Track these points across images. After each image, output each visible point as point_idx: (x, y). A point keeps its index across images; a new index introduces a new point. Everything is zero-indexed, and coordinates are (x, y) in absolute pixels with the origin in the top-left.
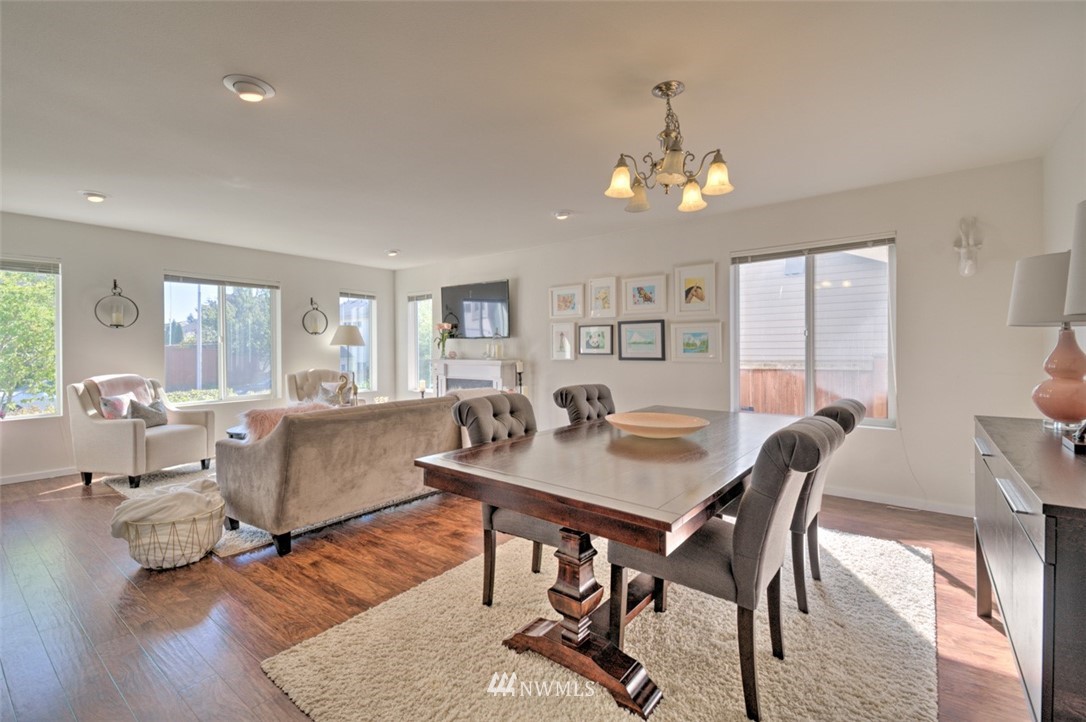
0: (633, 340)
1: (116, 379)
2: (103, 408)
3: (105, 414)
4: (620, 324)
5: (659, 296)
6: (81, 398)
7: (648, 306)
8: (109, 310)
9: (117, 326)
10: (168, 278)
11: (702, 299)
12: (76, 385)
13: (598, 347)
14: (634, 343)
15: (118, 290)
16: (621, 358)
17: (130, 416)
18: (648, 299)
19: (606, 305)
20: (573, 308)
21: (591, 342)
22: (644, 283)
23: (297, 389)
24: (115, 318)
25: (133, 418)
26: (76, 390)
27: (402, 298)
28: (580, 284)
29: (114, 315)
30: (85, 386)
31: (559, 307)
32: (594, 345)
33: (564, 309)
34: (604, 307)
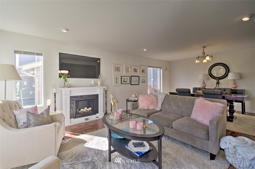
0: (134, 80)
4: (131, 76)
5: (138, 71)
7: (136, 73)
11: (144, 73)
13: (126, 82)
16: (131, 84)
18: (136, 71)
20: (119, 71)
21: (124, 81)
22: (136, 68)
28: (121, 65)
31: (115, 70)
32: (125, 81)
33: (117, 71)
34: (128, 72)
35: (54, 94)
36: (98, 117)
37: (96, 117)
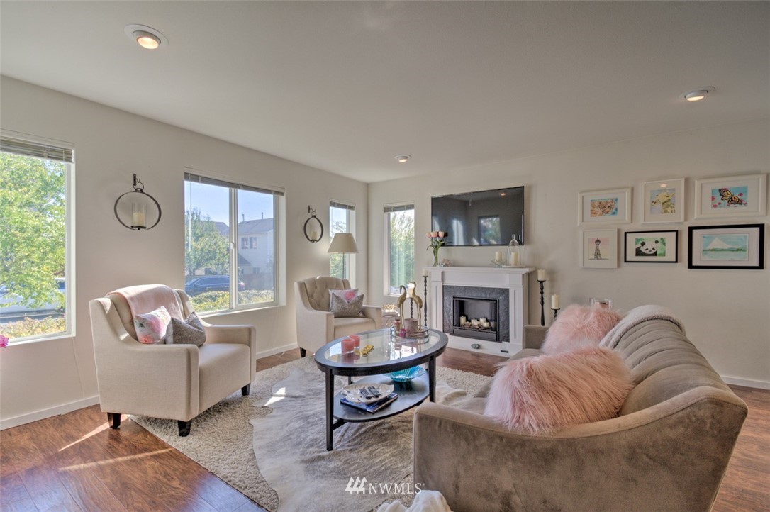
0: (711, 247)
1: (147, 292)
2: (138, 330)
3: (139, 337)
4: (691, 229)
5: (754, 197)
6: (108, 317)
8: (131, 210)
9: (139, 228)
10: (188, 176)
12: (101, 300)
13: (655, 254)
14: (714, 250)
15: (139, 186)
16: (691, 266)
17: (170, 339)
18: (735, 201)
19: (669, 209)
21: (643, 249)
22: (729, 184)
23: (308, 297)
24: (137, 218)
25: (175, 342)
26: (102, 306)
27: (376, 210)
28: (627, 187)
29: (135, 215)
30: (112, 301)
31: (593, 213)
32: (647, 252)
33: (600, 215)
34: (666, 212)
35: (424, 278)
36: (507, 352)
37: (502, 351)
